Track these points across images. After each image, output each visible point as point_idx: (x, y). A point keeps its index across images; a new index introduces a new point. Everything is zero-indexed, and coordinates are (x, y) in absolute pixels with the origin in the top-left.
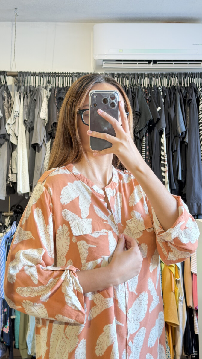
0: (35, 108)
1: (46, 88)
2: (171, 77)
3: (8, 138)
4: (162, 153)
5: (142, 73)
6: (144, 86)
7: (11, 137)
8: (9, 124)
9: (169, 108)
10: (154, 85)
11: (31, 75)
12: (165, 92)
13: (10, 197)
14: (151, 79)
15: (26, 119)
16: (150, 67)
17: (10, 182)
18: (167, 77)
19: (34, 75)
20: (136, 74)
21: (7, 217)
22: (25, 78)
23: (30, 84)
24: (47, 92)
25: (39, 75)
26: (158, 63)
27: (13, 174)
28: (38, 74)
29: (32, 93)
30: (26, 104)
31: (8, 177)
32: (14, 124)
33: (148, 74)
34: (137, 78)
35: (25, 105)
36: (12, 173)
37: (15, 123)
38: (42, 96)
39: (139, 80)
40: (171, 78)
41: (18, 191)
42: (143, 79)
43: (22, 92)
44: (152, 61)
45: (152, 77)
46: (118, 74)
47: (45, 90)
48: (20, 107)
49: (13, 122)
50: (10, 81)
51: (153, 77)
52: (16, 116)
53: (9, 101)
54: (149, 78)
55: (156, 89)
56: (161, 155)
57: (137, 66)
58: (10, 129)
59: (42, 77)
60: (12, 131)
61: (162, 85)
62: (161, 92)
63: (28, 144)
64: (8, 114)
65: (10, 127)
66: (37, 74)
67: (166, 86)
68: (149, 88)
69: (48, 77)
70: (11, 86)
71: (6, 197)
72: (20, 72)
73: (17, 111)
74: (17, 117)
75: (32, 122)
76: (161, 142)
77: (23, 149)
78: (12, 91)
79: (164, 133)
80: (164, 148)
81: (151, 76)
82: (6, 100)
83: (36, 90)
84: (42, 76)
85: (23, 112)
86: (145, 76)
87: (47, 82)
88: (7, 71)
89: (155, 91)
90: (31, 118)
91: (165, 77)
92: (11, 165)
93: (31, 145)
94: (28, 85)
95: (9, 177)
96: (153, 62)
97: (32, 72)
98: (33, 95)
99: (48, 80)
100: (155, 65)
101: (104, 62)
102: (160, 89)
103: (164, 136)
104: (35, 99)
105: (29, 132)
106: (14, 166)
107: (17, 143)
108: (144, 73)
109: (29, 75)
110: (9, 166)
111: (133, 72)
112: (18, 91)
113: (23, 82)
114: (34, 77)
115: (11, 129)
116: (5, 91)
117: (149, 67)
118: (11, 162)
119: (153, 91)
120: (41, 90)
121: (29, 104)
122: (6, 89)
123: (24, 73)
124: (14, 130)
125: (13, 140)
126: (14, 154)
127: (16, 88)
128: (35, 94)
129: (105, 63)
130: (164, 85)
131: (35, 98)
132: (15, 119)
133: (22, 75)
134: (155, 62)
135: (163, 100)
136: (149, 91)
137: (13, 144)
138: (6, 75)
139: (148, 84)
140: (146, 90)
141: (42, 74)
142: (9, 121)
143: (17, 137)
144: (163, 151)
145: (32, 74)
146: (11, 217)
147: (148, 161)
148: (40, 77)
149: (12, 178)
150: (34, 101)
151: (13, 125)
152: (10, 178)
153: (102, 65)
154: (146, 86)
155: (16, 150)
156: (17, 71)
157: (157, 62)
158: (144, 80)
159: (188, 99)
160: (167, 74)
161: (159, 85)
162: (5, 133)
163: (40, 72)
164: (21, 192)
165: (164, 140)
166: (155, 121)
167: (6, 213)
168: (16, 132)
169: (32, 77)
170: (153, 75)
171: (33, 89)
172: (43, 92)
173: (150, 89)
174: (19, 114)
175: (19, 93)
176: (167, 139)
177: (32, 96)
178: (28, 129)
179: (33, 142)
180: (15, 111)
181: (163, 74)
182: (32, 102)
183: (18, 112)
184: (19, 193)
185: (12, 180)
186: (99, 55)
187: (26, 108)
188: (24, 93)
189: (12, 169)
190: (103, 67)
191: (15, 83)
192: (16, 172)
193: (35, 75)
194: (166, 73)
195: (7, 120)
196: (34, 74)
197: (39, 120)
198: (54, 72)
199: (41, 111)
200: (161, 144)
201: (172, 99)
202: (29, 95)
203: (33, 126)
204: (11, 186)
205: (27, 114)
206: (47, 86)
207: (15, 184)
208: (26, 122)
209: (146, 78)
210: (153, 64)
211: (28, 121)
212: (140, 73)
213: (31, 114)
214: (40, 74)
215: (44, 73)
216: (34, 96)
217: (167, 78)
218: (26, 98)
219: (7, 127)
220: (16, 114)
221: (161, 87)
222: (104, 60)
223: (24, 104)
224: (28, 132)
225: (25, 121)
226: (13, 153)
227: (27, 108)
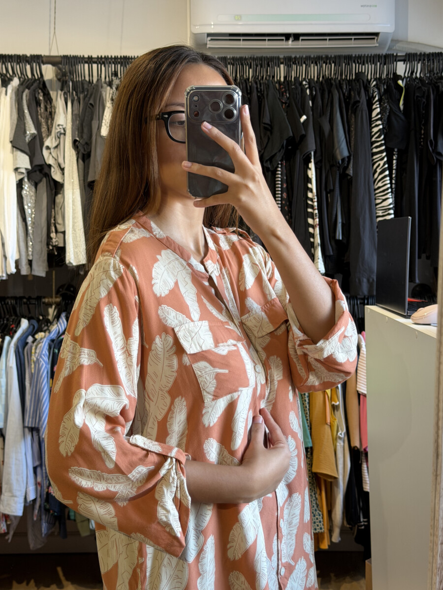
0: (92, 119)
1: (110, 84)
2: (324, 62)
3: (47, 172)
4: (310, 195)
5: (275, 56)
6: (278, 78)
7: (52, 170)
8: (48, 148)
9: (320, 116)
10: (294, 78)
11: (83, 62)
12: (314, 88)
13: (54, 272)
14: (289, 66)
15: (78, 139)
16: (288, 45)
17: (53, 246)
18: (318, 63)
19: (89, 62)
20: (264, 58)
21: (50, 305)
22: (74, 67)
23: (83, 78)
24: (111, 92)
25: (98, 62)
26: (302, 40)
27: (58, 234)
28: (96, 60)
29: (86, 93)
30: (76, 112)
31: (49, 238)
32: (56, 147)
33: (285, 58)
34: (266, 66)
35: (76, 115)
36: (56, 232)
37: (59, 146)
38: (104, 97)
39: (269, 68)
40: (324, 65)
41: (67, 262)
42: (276, 68)
43: (69, 92)
44: (292, 35)
45: (291, 63)
46: (233, 59)
47: (109, 88)
48: (66, 117)
49: (55, 145)
50: (49, 72)
51: (293, 63)
52: (61, 134)
53: (48, 107)
54: (286, 65)
55: (298, 85)
56: (307, 198)
57: (267, 44)
58: (51, 157)
59: (103, 66)
60: (54, 160)
61: (309, 77)
62: (306, 89)
63: (82, 182)
64: (47, 130)
65: (50, 153)
66: (94, 60)
67: (316, 79)
68: (286, 83)
69: (113, 65)
70: (51, 81)
71: (47, 273)
72: (65, 57)
73: (62, 125)
74: (62, 136)
75: (88, 144)
76: (308, 176)
77: (73, 189)
78: (52, 90)
79: (312, 160)
80: (313, 186)
81: (290, 61)
82: (42, 106)
83: (94, 88)
84: (104, 63)
85: (73, 125)
86: (279, 63)
87: (112, 74)
88: (43, 55)
89: (296, 88)
90: (85, 136)
91: (314, 62)
92: (55, 217)
93: (86, 184)
94: (80, 79)
95: (51, 239)
96: (293, 37)
97: (86, 56)
98: (88, 96)
99: (113, 70)
100: (296, 43)
101: (209, 38)
102: (306, 85)
103: (312, 165)
104: (91, 104)
105: (84, 161)
106: (60, 220)
107: (64, 180)
108: (277, 56)
109: (81, 62)
110: (51, 220)
111: (259, 55)
112: (62, 90)
113: (70, 73)
114: (90, 65)
115: (53, 157)
116: (40, 91)
117: (286, 45)
118: (55, 212)
119: (293, 87)
120: (102, 87)
121: (82, 113)
122: (41, 86)
123: (72, 58)
124: (56, 158)
125: (56, 176)
126: (59, 198)
127: (60, 84)
128: (91, 95)
129: (212, 40)
130: (312, 77)
131: (91, 101)
132: (59, 138)
133: (68, 61)
134: (296, 37)
135: (310, 102)
136: (287, 88)
137: (55, 182)
138: (41, 61)
139: (286, 75)
140: (282, 86)
141: (103, 60)
142: (48, 142)
143: (63, 170)
144: (311, 191)
145: (86, 60)
146: (58, 305)
147: (286, 208)
148: (99, 65)
149: (57, 239)
150: (91, 106)
151: (56, 149)
152: (54, 240)
153: (206, 44)
154: (282, 79)
155: (61, 192)
156: (60, 55)
157: (301, 38)
158: (278, 69)
159: (352, 101)
160: (317, 58)
161: (304, 76)
162: (42, 163)
163: (100, 57)
164: (72, 264)
165: (312, 173)
166: (297, 139)
167: (48, 298)
168: (61, 160)
169: (86, 65)
170: (294, 60)
171: (88, 86)
172: (106, 92)
173: (288, 84)
174: (64, 130)
175: (65, 93)
176: (318, 170)
177: (87, 99)
178: (80, 155)
179: (90, 179)
180: (59, 125)
181: (310, 57)
182: (86, 109)
183: (64, 127)
184: (68, 265)
185: (57, 244)
186: (199, 25)
187: (76, 120)
188: (72, 93)
189: (57, 226)
190: (208, 46)
191: (56, 76)
192: (63, 230)
193: (92, 62)
194: (316, 56)
195: (44, 140)
196: (90, 60)
197: (99, 140)
198: (124, 56)
199: (103, 124)
200: (309, 180)
201: (326, 100)
202: (82, 96)
203: (89, 150)
204: (56, 253)
205: (78, 129)
206: (112, 81)
207: (62, 250)
208: (77, 143)
209: (282, 66)
210: (292, 41)
211: (81, 142)
212: (271, 56)
213: (86, 130)
214: (99, 60)
215: (106, 58)
216: (90, 98)
217: (317, 65)
218: (76, 103)
219: (45, 153)
220: (59, 130)
221: (307, 80)
222: (209, 35)
223: (74, 113)
224: (80, 161)
225: (75, 143)
226: (56, 198)
227: (78, 119)
